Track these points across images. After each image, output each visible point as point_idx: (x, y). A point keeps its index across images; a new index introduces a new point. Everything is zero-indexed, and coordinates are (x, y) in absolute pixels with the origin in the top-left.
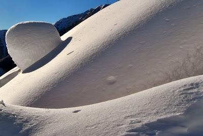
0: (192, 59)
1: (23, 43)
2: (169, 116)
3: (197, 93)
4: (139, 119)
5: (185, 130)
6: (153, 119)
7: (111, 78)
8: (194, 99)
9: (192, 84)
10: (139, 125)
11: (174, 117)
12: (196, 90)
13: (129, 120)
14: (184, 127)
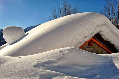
0: (69, 43)
1: (10, 34)
2: (52, 60)
3: (64, 53)
4: (41, 60)
5: (56, 65)
6: (46, 60)
7: (40, 48)
8: (62, 55)
9: (63, 50)
10: (40, 62)
11: (53, 60)
12: (63, 52)
13: (37, 61)
14: (56, 63)
